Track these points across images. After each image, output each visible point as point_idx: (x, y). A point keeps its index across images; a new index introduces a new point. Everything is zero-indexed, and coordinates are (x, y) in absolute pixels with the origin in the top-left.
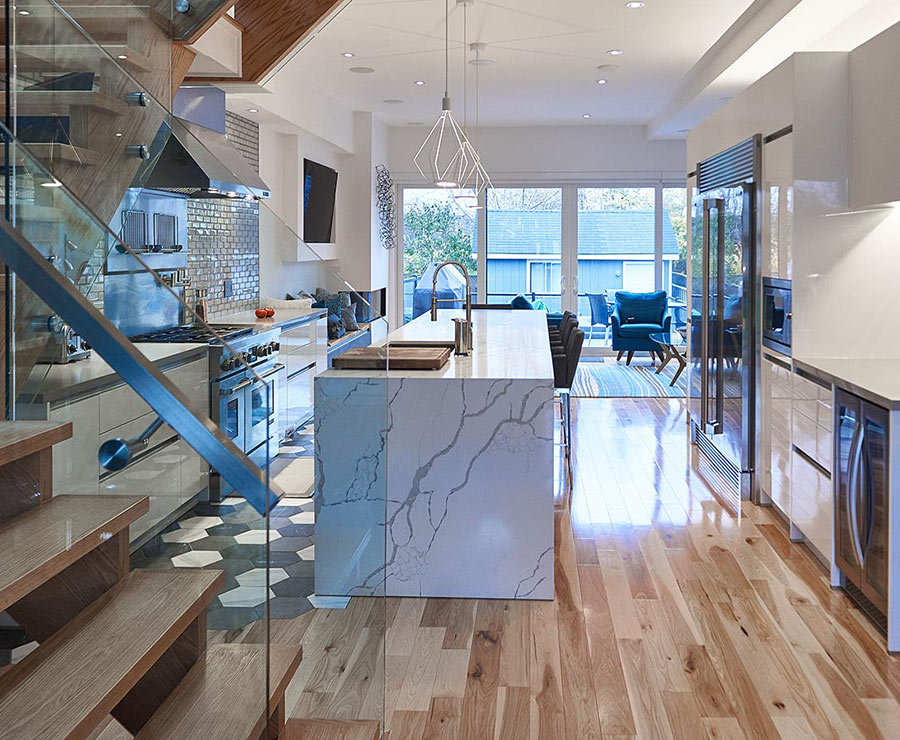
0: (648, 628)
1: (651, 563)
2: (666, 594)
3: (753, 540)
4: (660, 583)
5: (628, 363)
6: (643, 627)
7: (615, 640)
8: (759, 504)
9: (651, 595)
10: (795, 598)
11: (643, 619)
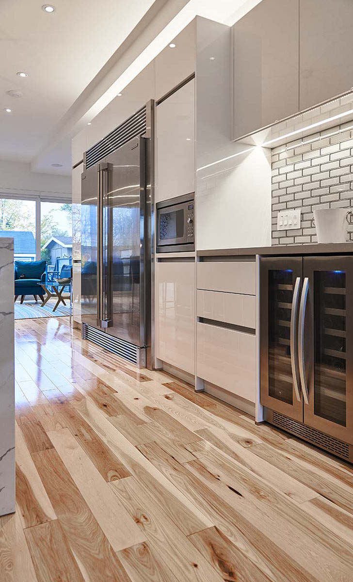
0: (142, 520)
1: (105, 435)
2: (135, 465)
3: (170, 396)
4: (124, 455)
5: (21, 303)
6: (138, 521)
7: (114, 554)
8: (154, 370)
9: (122, 474)
10: (242, 440)
11: (131, 509)
